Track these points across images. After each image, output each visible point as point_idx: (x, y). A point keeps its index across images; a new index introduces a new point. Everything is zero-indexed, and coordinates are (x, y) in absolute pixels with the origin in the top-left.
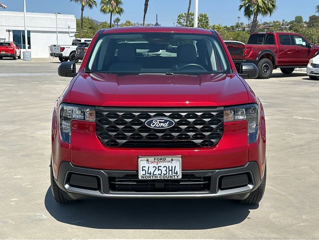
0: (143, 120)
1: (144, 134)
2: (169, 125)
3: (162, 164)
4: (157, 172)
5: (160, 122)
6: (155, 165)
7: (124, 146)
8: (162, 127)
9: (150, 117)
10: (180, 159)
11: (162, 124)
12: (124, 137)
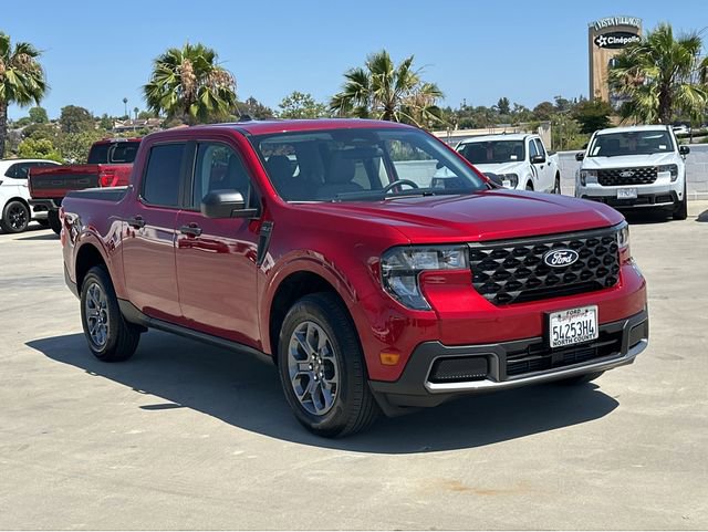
0: (540, 256)
1: (542, 278)
2: (573, 259)
3: (575, 320)
4: (571, 333)
5: (563, 256)
6: (567, 322)
7: (519, 300)
8: (565, 263)
9: (548, 249)
10: (596, 307)
11: (565, 259)
12: (517, 286)
